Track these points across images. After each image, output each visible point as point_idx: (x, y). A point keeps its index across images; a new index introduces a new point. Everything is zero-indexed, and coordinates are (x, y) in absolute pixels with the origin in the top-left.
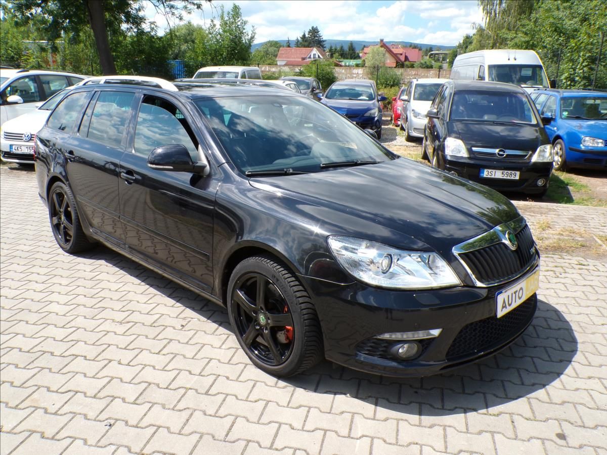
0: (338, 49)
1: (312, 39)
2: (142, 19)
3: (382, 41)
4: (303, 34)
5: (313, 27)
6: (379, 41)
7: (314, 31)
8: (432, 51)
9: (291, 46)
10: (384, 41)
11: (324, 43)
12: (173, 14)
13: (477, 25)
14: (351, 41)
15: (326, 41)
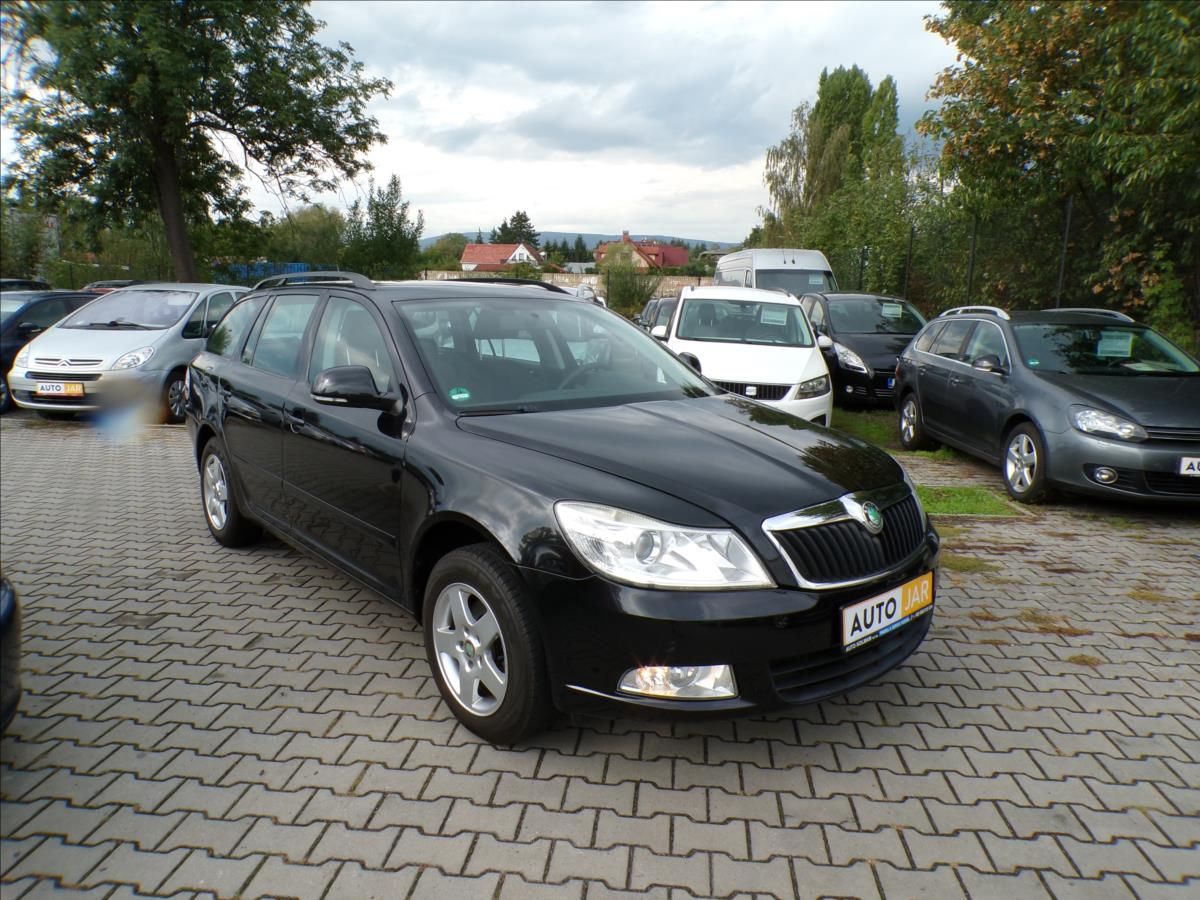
0: (560, 245)
1: (517, 231)
2: (246, 205)
3: (626, 234)
4: (502, 222)
5: (518, 214)
6: (621, 234)
7: (521, 219)
8: (705, 250)
9: (484, 240)
10: (630, 234)
11: (537, 238)
12: (293, 193)
13: (765, 210)
14: (580, 235)
15: (539, 234)
